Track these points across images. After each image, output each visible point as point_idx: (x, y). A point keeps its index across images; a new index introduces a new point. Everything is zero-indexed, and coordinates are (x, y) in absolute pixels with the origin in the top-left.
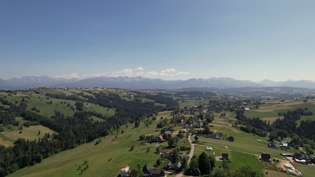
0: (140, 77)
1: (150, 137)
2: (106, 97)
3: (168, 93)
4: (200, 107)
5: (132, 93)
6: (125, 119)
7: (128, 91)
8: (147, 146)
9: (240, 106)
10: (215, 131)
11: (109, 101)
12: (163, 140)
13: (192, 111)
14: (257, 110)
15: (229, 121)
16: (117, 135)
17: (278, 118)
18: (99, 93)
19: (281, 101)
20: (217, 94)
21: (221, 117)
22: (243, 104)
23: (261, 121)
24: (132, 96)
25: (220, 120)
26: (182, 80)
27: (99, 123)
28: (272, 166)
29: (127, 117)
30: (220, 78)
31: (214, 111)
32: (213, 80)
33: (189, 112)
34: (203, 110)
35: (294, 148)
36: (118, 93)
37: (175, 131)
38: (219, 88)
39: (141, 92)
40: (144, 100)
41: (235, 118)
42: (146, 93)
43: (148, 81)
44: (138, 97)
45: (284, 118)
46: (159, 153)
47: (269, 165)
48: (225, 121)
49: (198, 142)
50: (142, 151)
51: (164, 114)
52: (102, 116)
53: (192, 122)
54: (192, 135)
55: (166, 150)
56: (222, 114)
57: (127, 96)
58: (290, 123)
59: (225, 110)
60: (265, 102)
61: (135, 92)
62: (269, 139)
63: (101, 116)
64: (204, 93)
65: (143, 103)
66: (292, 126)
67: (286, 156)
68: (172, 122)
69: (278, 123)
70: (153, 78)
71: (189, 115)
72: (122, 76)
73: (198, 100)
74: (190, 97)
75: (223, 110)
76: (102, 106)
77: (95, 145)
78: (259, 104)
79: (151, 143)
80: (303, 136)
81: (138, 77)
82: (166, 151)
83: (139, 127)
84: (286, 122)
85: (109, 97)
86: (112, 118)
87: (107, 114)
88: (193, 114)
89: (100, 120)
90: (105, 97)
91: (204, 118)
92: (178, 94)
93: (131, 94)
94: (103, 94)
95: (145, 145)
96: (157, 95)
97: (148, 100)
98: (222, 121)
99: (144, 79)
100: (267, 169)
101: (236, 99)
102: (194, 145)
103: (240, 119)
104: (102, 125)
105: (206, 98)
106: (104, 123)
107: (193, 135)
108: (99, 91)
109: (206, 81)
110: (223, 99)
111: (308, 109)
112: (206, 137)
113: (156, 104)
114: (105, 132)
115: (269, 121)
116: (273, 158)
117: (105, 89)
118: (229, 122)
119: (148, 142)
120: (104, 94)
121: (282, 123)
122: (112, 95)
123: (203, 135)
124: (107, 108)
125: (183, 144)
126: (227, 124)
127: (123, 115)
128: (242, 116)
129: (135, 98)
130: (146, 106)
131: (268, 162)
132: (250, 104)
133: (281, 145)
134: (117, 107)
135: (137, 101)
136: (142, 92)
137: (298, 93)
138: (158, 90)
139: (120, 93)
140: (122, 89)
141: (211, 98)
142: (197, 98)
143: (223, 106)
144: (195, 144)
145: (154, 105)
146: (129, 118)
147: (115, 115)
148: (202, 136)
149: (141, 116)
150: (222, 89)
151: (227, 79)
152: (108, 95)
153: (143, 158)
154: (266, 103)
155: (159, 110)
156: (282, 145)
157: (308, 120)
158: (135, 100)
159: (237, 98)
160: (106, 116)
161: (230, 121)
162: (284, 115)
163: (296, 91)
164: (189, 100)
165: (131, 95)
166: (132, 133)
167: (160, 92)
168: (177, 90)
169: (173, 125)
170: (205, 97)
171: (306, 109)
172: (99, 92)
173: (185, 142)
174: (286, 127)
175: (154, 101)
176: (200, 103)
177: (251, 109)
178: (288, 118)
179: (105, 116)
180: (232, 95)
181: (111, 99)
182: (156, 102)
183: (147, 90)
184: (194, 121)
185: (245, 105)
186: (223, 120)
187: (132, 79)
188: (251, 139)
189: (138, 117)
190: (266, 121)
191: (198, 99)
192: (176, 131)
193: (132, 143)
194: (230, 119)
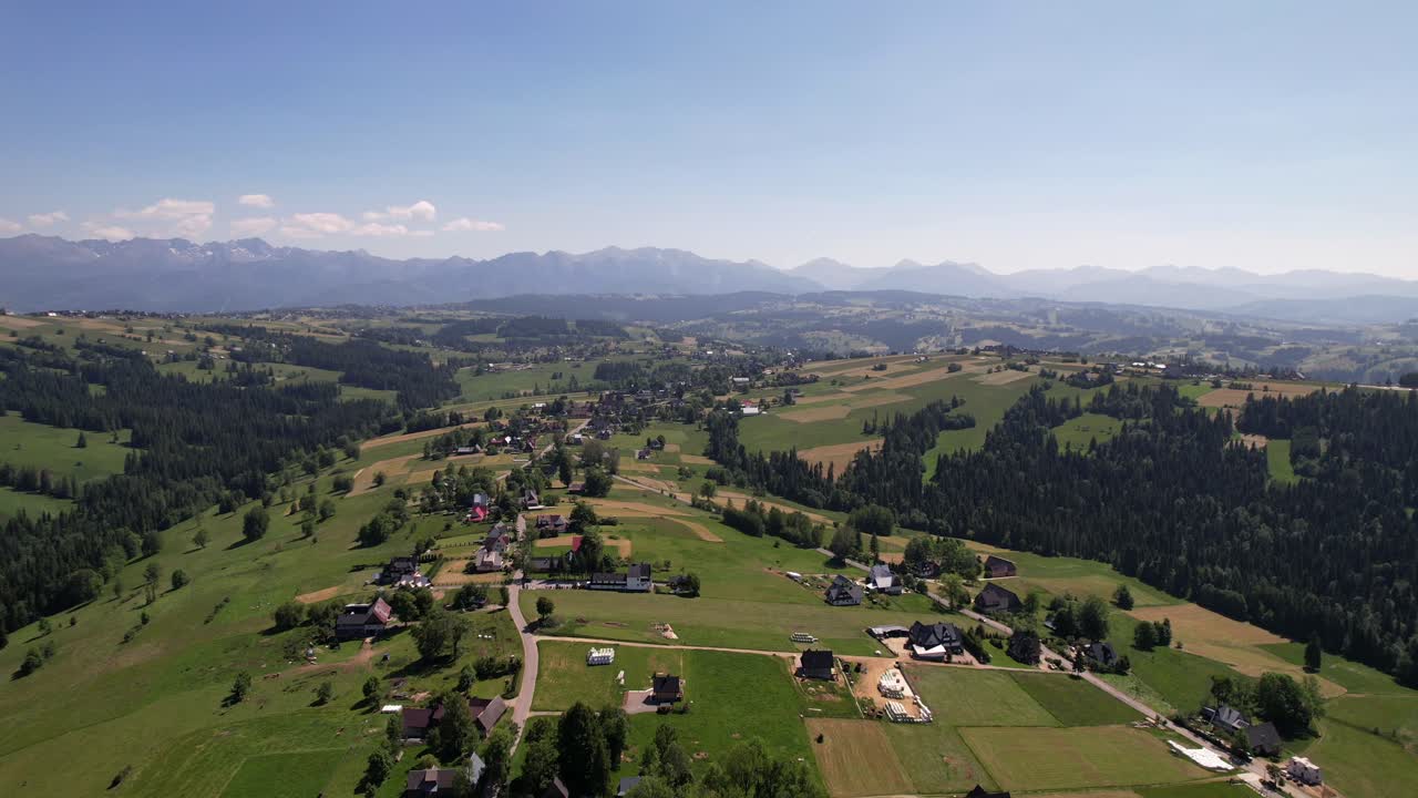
0: (255, 244)
1: (326, 614)
2: (65, 367)
3: (404, 325)
4: (555, 409)
5: (215, 337)
6: (184, 485)
7: (196, 329)
8: (314, 667)
9: (724, 394)
10: (625, 548)
11: (84, 391)
12: (394, 621)
13: (520, 431)
14: (787, 415)
15: (681, 472)
16: (149, 602)
17: (862, 445)
18: (18, 343)
19: (876, 369)
20: (629, 329)
21: (648, 453)
22: (734, 382)
23: (803, 465)
24: (219, 355)
25: (640, 470)
26: (469, 261)
27: (34, 522)
28: (840, 699)
29: (197, 474)
30: (641, 251)
31: (615, 427)
32: (608, 259)
33: (508, 439)
34: (570, 421)
35: (913, 588)
36: (135, 339)
37: (447, 560)
38: (639, 295)
39: (264, 329)
40: (283, 375)
41: (704, 455)
42: (294, 333)
43: (297, 262)
44: (250, 358)
45: (884, 446)
46: (378, 707)
47: (829, 697)
48: (662, 476)
49: (551, 624)
50: (294, 695)
51: (389, 453)
52: (45, 484)
53: (521, 500)
54: (525, 580)
55: (409, 685)
56: (649, 441)
57: (190, 358)
58: (903, 467)
59: (663, 418)
60: (816, 374)
61: (234, 331)
62: (831, 555)
63: (39, 483)
64: (571, 325)
65: (280, 389)
66: (909, 479)
67: (887, 638)
68: (430, 507)
69: (864, 470)
70: (325, 248)
71: (509, 456)
72: (156, 236)
73: (547, 366)
74: (510, 347)
75: (654, 421)
76: (42, 422)
77: (18, 676)
78: (796, 381)
79: (334, 644)
80: (942, 518)
81: (241, 243)
82: (412, 690)
83: (265, 537)
84: (890, 463)
85: (82, 362)
86: (111, 489)
87: (79, 464)
88: (525, 451)
89: (38, 507)
90: (56, 365)
91: (577, 467)
92: (453, 334)
93: (210, 343)
94: (43, 347)
95: (307, 658)
96: (349, 344)
97: (303, 373)
98: (651, 475)
99: (281, 251)
100: (820, 715)
101: (705, 352)
102: (538, 643)
103: (722, 457)
104: (54, 533)
105: (580, 353)
106: (63, 522)
107: (529, 581)
108: (14, 334)
109: (581, 267)
110: (653, 353)
111: (963, 402)
112: (589, 588)
113: (350, 394)
114: (77, 582)
115: (832, 465)
116: (841, 657)
117: (53, 320)
118: (680, 480)
119: (321, 643)
120: (52, 348)
121: (876, 467)
122: (100, 349)
123: (571, 577)
124: (76, 433)
125: (489, 639)
126: (671, 495)
127: (171, 466)
128: (731, 444)
129: (234, 365)
130: (298, 405)
131: (826, 680)
132: (759, 384)
133: (870, 586)
134: (136, 424)
135: (248, 379)
136: (270, 326)
137: (931, 317)
138: (356, 312)
139: (149, 340)
140: (158, 312)
141: (605, 351)
142: (542, 351)
143: (653, 401)
144: (542, 634)
145: (337, 400)
146: (206, 477)
147: (127, 469)
148: (568, 581)
149: (274, 468)
150: (649, 300)
151: (673, 253)
152: (74, 354)
153: (300, 746)
154: (821, 375)
155: (364, 426)
156: (875, 583)
157: (958, 451)
158: (235, 375)
159: (712, 349)
160: (73, 484)
161: (684, 475)
162: (884, 432)
163: (926, 308)
164: (508, 366)
165: (211, 350)
166: (235, 582)
167: (363, 322)
168: (449, 308)
169: (437, 521)
170: (577, 348)
171: (955, 404)
172: (14, 339)
173: (493, 628)
174: (888, 485)
175: (340, 374)
176: (554, 377)
177: (767, 408)
178: (898, 448)
179: (64, 479)
180: (690, 331)
181: (92, 376)
182: (348, 380)
183: (295, 313)
184: (531, 498)
185: (744, 389)
186: (656, 470)
187: (210, 253)
188: (766, 570)
189: (259, 475)
190: (821, 467)
191: (545, 359)
192: (452, 559)
193: (235, 652)
194: (686, 459)
